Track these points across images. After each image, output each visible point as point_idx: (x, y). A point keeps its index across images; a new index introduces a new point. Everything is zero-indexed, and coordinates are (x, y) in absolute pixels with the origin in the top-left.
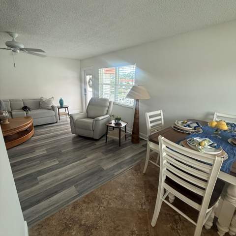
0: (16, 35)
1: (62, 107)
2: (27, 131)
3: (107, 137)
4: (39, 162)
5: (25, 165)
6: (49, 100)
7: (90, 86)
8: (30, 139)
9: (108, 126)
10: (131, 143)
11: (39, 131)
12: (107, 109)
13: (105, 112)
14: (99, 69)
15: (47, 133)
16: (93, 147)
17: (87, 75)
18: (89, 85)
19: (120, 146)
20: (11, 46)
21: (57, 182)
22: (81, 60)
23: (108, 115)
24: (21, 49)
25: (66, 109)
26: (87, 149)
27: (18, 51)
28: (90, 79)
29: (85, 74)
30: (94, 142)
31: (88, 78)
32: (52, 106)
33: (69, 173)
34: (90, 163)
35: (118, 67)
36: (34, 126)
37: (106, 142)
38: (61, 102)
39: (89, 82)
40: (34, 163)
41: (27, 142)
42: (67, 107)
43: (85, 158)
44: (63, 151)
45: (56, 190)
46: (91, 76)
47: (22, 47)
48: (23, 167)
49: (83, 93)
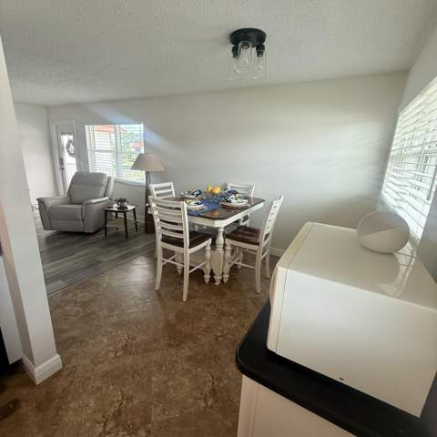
3: (106, 228)
7: (71, 154)
9: (106, 211)
12: (103, 188)
13: (102, 194)
14: (86, 126)
17: (63, 133)
18: (69, 152)
22: (48, 108)
23: (107, 198)
28: (70, 142)
29: (59, 133)
31: (65, 139)
35: (117, 126)
39: (68, 146)
46: (71, 137)
49: (58, 165)
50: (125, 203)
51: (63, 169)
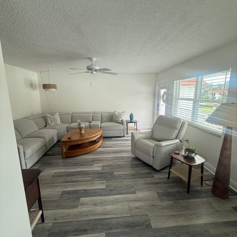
0: (94, 59)
1: (131, 122)
2: (95, 142)
3: (170, 172)
4: (90, 178)
5: (79, 178)
6: (120, 114)
7: (164, 101)
8: (96, 149)
9: (172, 158)
10: (211, 194)
11: (106, 143)
12: (177, 131)
13: (174, 136)
14: (175, 81)
15: (111, 147)
16: (148, 180)
17: (162, 88)
18: (163, 99)
19: (188, 192)
20: (90, 69)
21: (92, 215)
22: (157, 74)
23: (178, 141)
24: (96, 71)
25: (136, 123)
26: (141, 181)
27: (95, 72)
28: (164, 93)
29: (160, 88)
30: (153, 172)
31: (162, 91)
32: (122, 120)
33: (109, 208)
34: (137, 204)
36: (103, 137)
37: (169, 178)
38: (131, 117)
39: (163, 96)
40: (86, 179)
41: (93, 153)
42: (136, 122)
43: (134, 193)
44: (115, 173)
45: (86, 227)
46: (165, 90)
47: (98, 68)
48: (77, 179)
49: (156, 108)
50: (193, 155)
51: (158, 110)
